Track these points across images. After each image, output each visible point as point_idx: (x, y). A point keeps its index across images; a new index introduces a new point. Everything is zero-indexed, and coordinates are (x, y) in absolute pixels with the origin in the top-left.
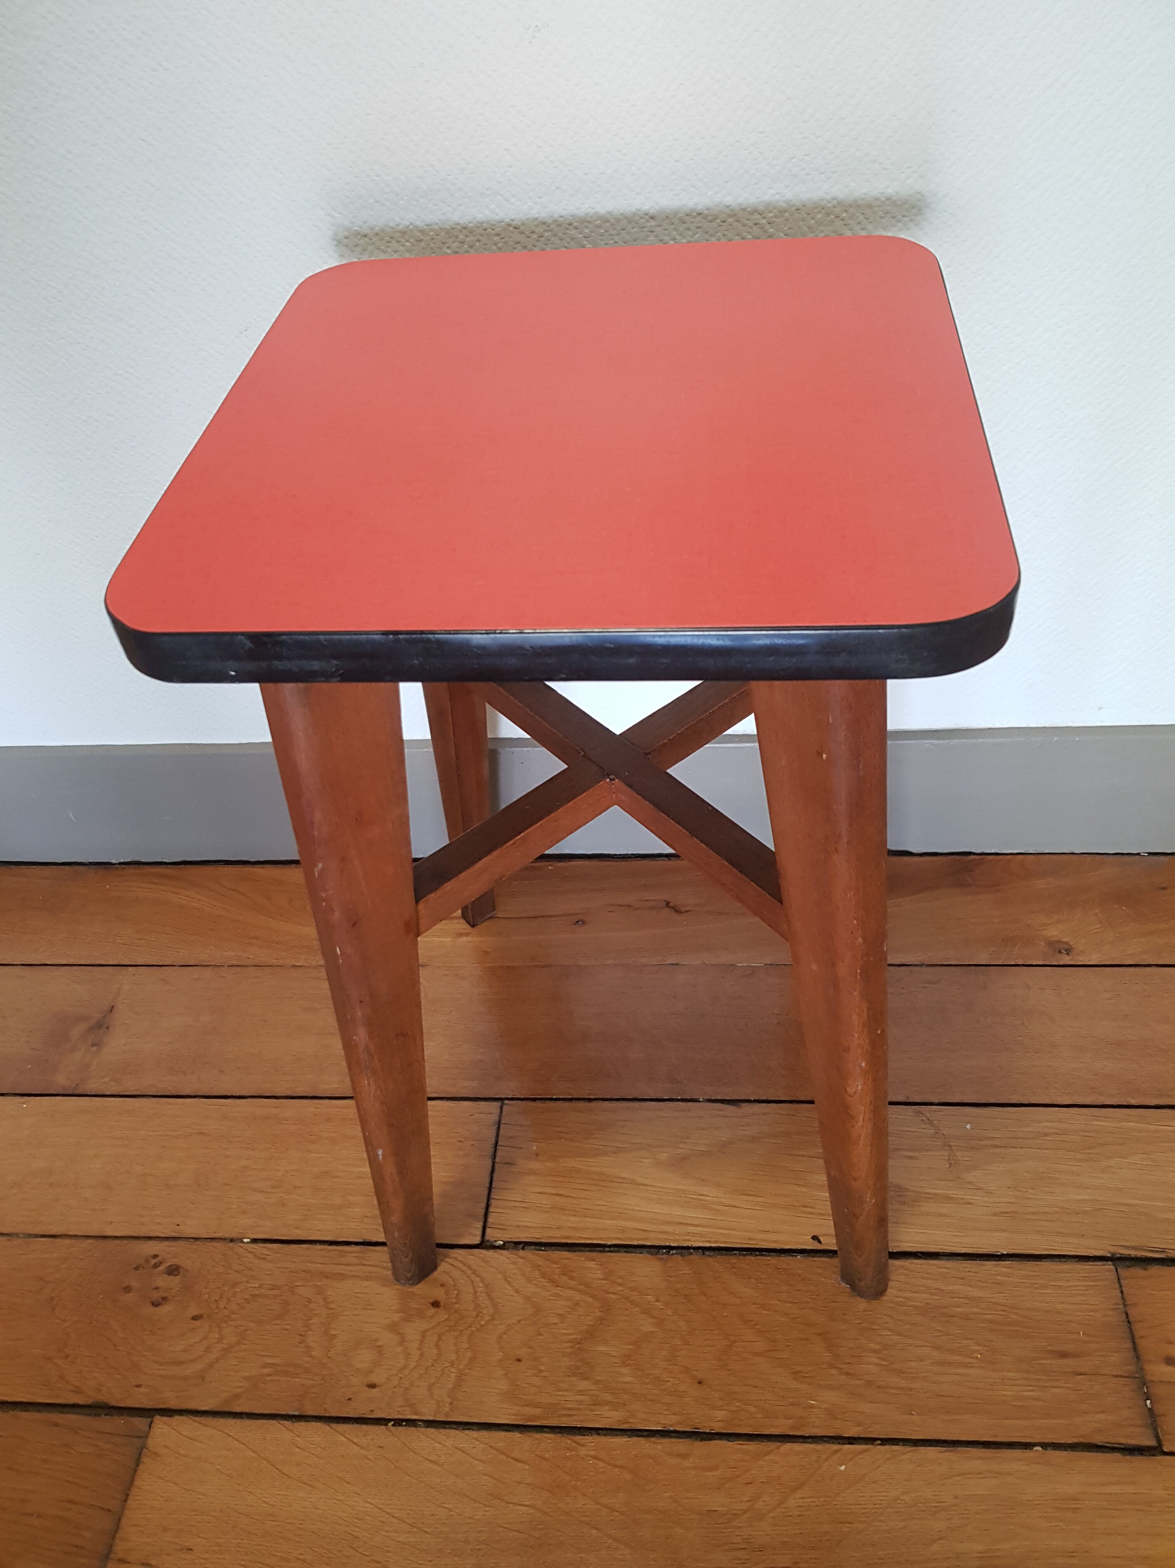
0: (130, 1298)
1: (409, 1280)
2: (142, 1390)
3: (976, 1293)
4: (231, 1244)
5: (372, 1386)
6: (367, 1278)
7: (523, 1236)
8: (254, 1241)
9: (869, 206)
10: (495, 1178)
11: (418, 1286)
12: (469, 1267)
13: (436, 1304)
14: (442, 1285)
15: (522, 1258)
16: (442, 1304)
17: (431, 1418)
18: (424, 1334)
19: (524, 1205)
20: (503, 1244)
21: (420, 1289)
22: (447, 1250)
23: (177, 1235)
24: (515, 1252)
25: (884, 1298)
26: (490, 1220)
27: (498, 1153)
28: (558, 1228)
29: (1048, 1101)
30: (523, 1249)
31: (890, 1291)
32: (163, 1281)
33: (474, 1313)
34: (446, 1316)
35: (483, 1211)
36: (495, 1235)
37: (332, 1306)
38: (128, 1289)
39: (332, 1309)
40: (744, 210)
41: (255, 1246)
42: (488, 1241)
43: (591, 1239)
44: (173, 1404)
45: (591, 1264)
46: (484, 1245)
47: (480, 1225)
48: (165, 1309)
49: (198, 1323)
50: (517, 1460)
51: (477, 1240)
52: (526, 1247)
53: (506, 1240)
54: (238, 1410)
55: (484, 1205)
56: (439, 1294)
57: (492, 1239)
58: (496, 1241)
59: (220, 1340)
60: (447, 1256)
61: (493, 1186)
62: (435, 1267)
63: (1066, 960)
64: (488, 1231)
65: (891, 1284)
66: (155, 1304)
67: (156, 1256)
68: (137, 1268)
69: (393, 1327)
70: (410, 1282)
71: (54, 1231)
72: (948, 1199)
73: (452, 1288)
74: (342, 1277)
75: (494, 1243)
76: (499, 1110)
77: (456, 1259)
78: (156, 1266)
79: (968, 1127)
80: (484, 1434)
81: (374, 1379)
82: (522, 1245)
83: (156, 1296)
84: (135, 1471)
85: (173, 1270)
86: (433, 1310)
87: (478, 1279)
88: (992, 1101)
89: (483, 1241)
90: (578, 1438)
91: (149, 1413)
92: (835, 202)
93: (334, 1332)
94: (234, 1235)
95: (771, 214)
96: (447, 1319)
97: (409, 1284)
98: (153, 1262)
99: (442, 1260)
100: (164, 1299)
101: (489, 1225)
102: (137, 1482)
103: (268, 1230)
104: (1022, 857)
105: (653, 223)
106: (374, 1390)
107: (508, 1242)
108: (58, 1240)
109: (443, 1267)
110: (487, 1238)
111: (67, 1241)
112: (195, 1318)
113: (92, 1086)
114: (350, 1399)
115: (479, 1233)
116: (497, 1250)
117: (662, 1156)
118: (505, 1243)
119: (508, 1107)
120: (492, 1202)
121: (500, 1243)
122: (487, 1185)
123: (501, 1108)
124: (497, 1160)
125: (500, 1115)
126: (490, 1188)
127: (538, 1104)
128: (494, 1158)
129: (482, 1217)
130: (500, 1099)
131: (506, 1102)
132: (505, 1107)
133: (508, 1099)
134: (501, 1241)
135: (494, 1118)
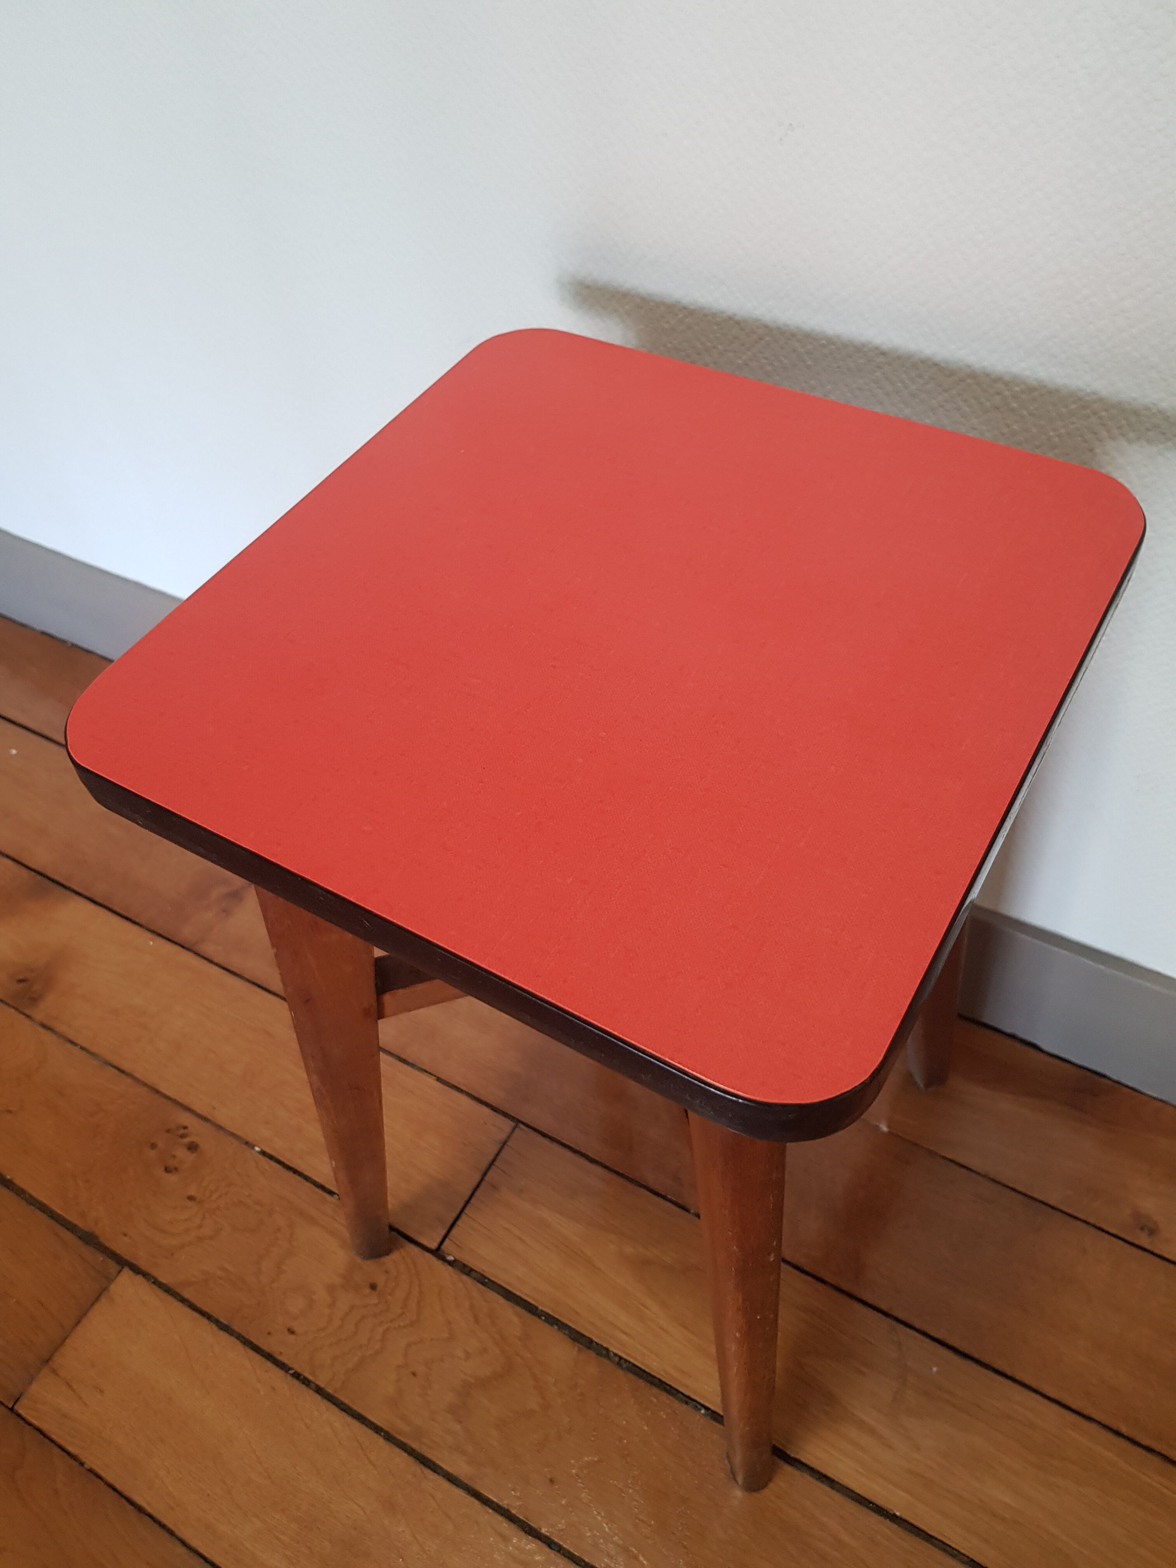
0: (152, 1153)
2: (126, 1239)
3: (846, 1538)
4: (245, 1147)
5: (291, 1332)
6: (331, 1233)
7: (473, 1263)
8: (263, 1153)
9: (1136, 413)
10: (476, 1194)
11: (369, 1262)
12: (416, 1267)
13: (373, 1287)
14: (387, 1272)
15: (461, 1282)
16: (378, 1289)
17: (322, 1385)
18: (352, 1308)
19: (490, 1234)
20: (453, 1261)
21: (370, 1266)
22: (406, 1241)
23: (209, 1117)
24: (458, 1273)
25: (756, 1495)
26: (454, 1232)
27: (489, 1174)
29: (1034, 1385)
30: (467, 1274)
31: (766, 1492)
32: (182, 1153)
33: (400, 1311)
34: (376, 1302)
35: (451, 1220)
36: (451, 1251)
37: (294, 1243)
38: (153, 1146)
39: (293, 1246)
40: (987, 375)
41: (261, 1157)
42: (443, 1251)
43: (528, 1296)
44: (143, 1264)
45: (515, 1319)
46: (437, 1253)
47: (443, 1232)
48: (173, 1178)
49: (190, 1203)
50: (370, 1461)
51: (433, 1245)
52: (472, 1274)
53: (457, 1258)
54: (186, 1295)
55: (454, 1215)
56: (380, 1280)
57: (446, 1251)
58: (449, 1255)
59: (200, 1227)
60: (403, 1247)
61: (471, 1201)
62: (389, 1252)
63: (1144, 1241)
64: (447, 1242)
65: (771, 1485)
66: (167, 1170)
67: (185, 1128)
68: (168, 1131)
69: (331, 1289)
71: (126, 1066)
72: (873, 1432)
73: (393, 1279)
74: (313, 1221)
75: (446, 1255)
76: (511, 1130)
77: (408, 1252)
78: (183, 1136)
79: (935, 1369)
80: (356, 1424)
81: (295, 1325)
82: (468, 1270)
83: (172, 1163)
84: (93, 1304)
85: (193, 1147)
86: (368, 1291)
87: (417, 1282)
88: (977, 1356)
89: (439, 1248)
90: (428, 1472)
91: (123, 1263)
92: (1095, 397)
93: (284, 1268)
94: (250, 1140)
95: (1017, 389)
96: (375, 1305)
97: (360, 1257)
98: (182, 1131)
99: (397, 1249)
100: (176, 1169)
101: (450, 1236)
102: (90, 1315)
103: (277, 1147)
104: (1160, 1104)
105: (881, 359)
106: (293, 1337)
107: (458, 1262)
108: (123, 1076)
109: (395, 1256)
110: (443, 1247)
111: (129, 1081)
112: (191, 1198)
113: (208, 949)
114: (269, 1333)
115: (439, 1240)
116: (446, 1264)
117: (629, 1250)
118: (455, 1260)
119: (522, 1133)
120: (463, 1216)
121: (451, 1258)
122: (466, 1198)
123: (514, 1129)
124: (486, 1178)
125: (509, 1137)
126: (468, 1202)
127: (546, 1142)
128: (485, 1174)
129: (448, 1226)
130: (517, 1121)
131: (521, 1126)
132: (517, 1131)
133: (523, 1123)
134: (454, 1257)
135: (502, 1136)
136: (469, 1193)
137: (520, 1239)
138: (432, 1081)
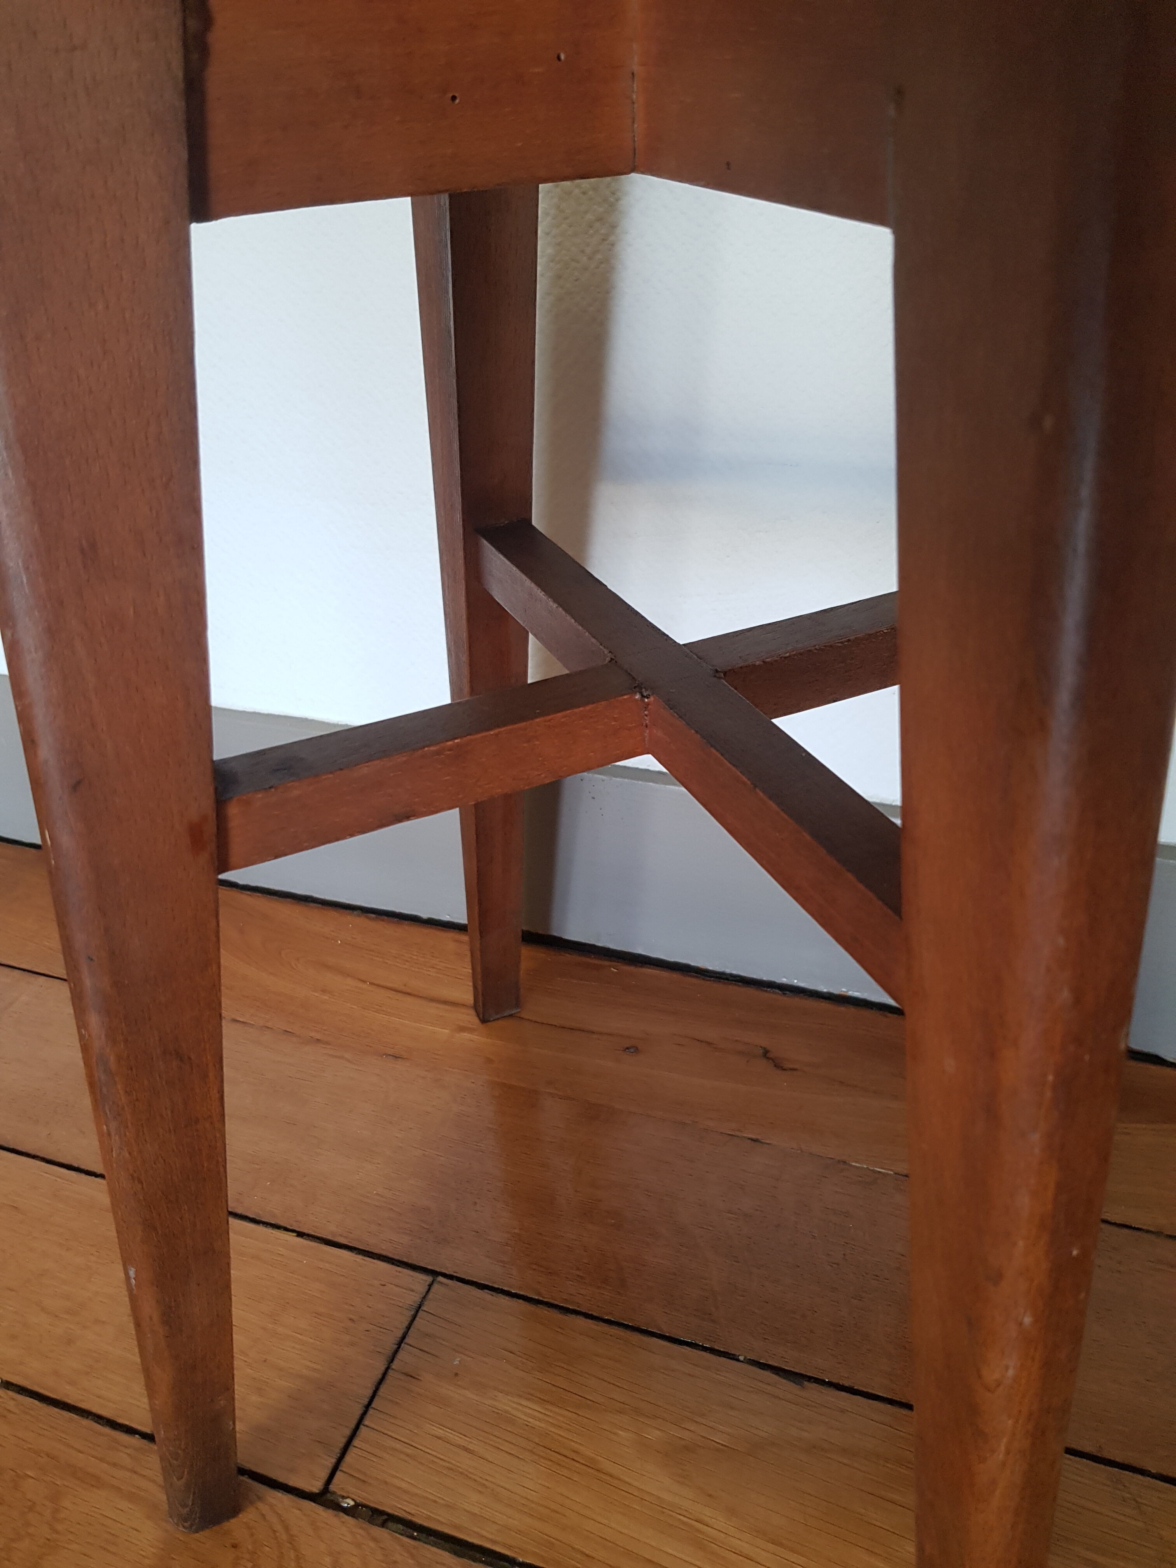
1: (185, 1520)
6: (131, 1497)
7: (389, 1505)
10: (381, 1392)
11: (201, 1535)
12: (287, 1528)
14: (234, 1546)
15: (374, 1539)
19: (409, 1451)
20: (353, 1506)
21: (202, 1541)
22: (268, 1488)
24: (367, 1525)
26: (348, 1458)
27: (401, 1355)
28: (449, 1506)
30: (383, 1525)
35: (344, 1439)
36: (347, 1489)
37: (59, 1527)
39: (57, 1532)
42: (334, 1493)
46: (324, 1498)
47: (331, 1462)
51: (315, 1486)
52: (390, 1524)
53: (359, 1500)
55: (348, 1432)
57: (339, 1493)
58: (344, 1497)
60: (260, 1498)
61: (373, 1405)
62: (235, 1511)
64: (339, 1476)
70: (185, 1524)
73: (247, 1556)
74: (95, 1482)
75: (340, 1500)
76: (427, 1287)
77: (271, 1506)
82: (385, 1517)
87: (292, 1554)
89: (326, 1489)
97: (184, 1527)
99: (252, 1503)
101: (343, 1466)
107: (364, 1506)
109: (248, 1516)
110: (332, 1487)
115: (324, 1475)
116: (342, 1514)
117: (653, 1435)
118: (357, 1505)
119: (443, 1287)
120: (363, 1430)
121: (348, 1503)
122: (366, 1401)
123: (430, 1286)
124: (394, 1366)
125: (424, 1298)
126: (368, 1406)
127: (486, 1295)
128: (392, 1361)
129: (338, 1451)
130: (434, 1273)
131: (440, 1279)
132: (436, 1286)
133: (445, 1275)
134: (353, 1500)
135: (417, 1298)
136: (369, 1392)
137: (466, 1449)
138: (291, 1238)
